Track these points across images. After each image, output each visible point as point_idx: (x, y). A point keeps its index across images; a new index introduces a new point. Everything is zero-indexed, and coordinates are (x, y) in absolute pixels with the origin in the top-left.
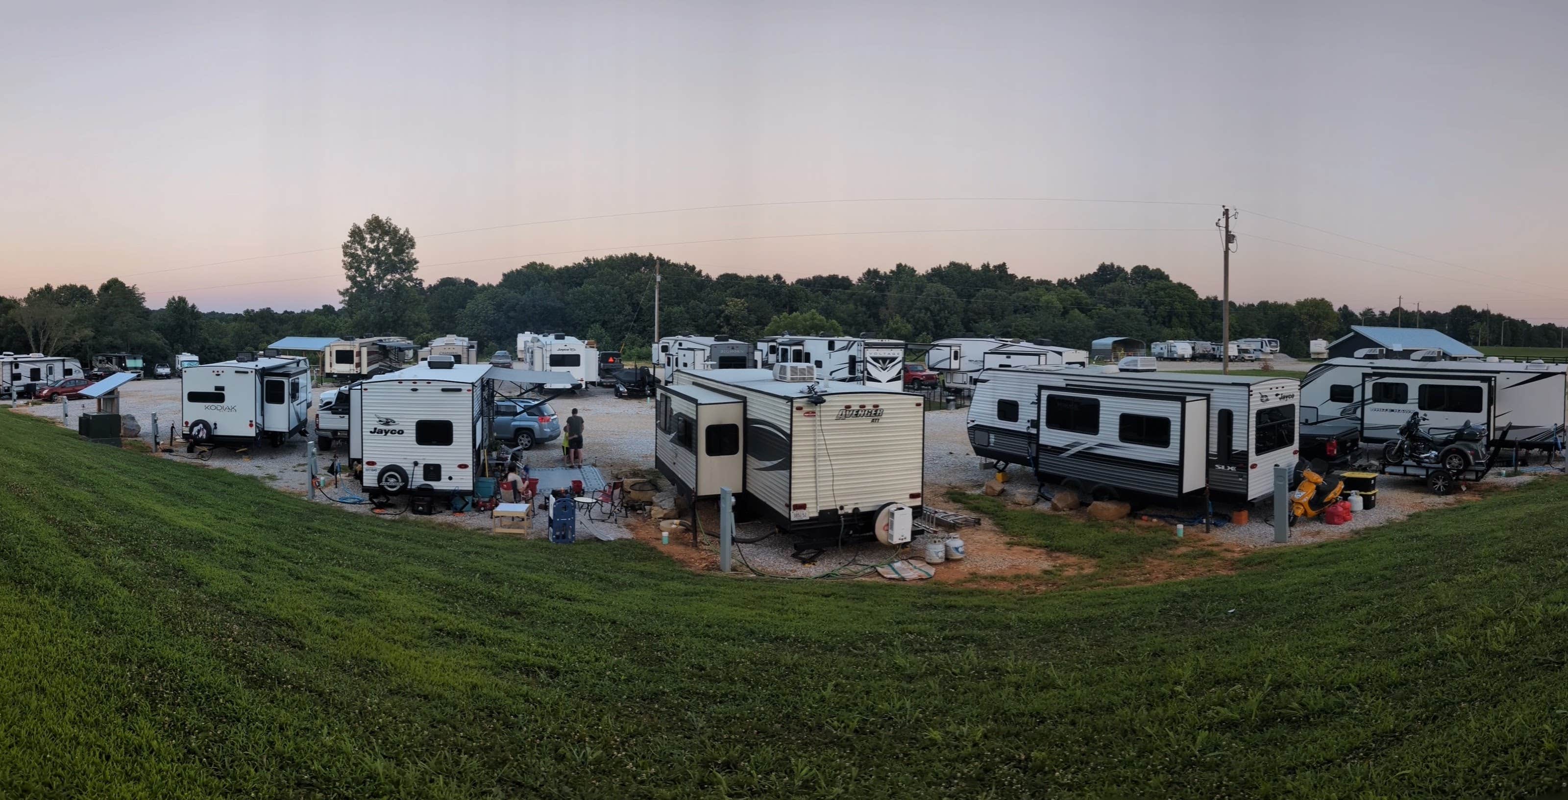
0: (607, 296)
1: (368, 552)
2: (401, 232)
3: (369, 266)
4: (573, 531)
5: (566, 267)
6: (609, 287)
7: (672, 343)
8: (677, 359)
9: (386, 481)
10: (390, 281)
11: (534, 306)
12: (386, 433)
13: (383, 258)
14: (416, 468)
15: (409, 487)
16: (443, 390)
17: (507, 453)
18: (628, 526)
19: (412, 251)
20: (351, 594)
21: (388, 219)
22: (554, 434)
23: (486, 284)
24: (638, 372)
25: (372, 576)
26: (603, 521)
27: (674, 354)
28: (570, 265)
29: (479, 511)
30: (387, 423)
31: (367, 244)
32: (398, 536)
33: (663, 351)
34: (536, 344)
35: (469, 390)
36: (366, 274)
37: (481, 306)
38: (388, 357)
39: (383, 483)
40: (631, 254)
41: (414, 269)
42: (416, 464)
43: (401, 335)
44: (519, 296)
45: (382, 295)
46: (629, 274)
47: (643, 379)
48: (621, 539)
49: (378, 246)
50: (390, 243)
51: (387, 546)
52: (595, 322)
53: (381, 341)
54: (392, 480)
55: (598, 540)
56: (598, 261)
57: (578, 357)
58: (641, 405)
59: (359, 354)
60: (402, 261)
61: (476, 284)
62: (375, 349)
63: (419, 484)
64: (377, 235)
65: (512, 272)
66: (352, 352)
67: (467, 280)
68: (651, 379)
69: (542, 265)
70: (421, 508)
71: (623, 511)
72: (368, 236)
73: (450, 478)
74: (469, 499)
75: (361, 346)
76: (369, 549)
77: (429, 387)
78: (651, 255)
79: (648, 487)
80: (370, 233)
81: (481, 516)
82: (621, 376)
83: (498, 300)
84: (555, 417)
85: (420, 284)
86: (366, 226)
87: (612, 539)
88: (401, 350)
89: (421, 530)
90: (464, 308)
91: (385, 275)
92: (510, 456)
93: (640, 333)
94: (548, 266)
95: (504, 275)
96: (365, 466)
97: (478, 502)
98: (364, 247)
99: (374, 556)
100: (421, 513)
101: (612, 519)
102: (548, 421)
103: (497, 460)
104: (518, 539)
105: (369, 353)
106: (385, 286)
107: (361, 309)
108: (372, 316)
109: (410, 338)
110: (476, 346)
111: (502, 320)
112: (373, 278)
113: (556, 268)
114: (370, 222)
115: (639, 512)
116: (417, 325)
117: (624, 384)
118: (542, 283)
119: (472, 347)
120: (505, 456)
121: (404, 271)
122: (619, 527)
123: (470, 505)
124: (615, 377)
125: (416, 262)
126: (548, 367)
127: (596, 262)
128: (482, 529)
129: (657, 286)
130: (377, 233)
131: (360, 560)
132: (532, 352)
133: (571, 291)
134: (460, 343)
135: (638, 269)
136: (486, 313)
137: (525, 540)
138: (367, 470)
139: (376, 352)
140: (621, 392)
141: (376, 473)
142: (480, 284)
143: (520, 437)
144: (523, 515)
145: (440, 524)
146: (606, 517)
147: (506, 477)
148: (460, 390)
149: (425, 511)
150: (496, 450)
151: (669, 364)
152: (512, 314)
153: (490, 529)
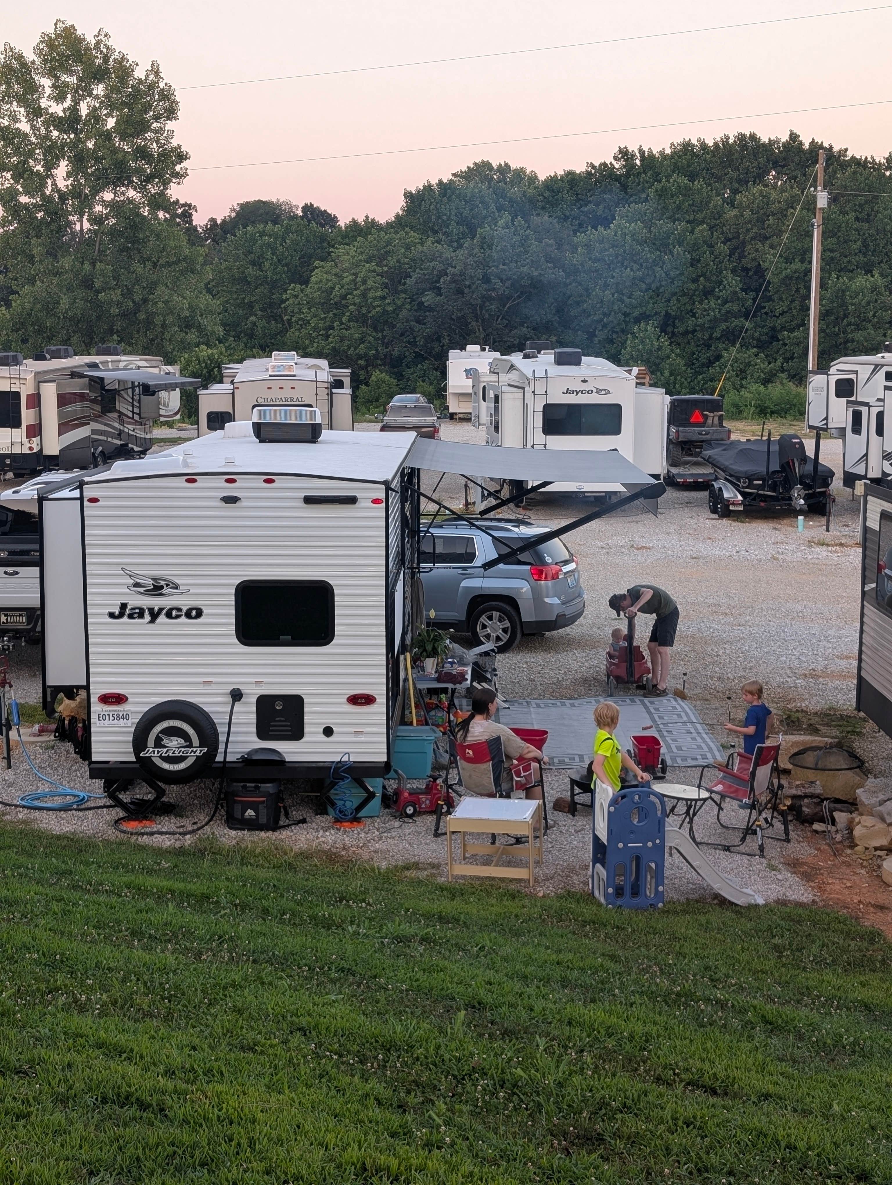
0: (677, 250)
1: (147, 957)
2: (140, 73)
3: (50, 166)
4: (659, 876)
5: (570, 174)
6: (680, 226)
7: (864, 372)
8: (880, 416)
9: (158, 743)
10: (112, 205)
11: (486, 279)
12: (154, 616)
13: (90, 145)
14: (238, 707)
15: (219, 758)
16: (309, 500)
17: (462, 663)
18: (794, 865)
19: (170, 125)
20: (143, 1106)
21: (102, 35)
22: (569, 611)
23: (361, 220)
24: (775, 448)
25: (182, 1037)
26: (727, 849)
27: (872, 401)
28: (580, 168)
29: (403, 815)
30: (157, 590)
31: (44, 103)
32: (206, 897)
33: (838, 395)
34: (505, 378)
35: (376, 501)
36: (44, 185)
37: (348, 278)
38: (113, 409)
39: (151, 752)
40: (741, 137)
41: (176, 175)
42: (236, 696)
43: (146, 351)
44: (448, 253)
45: (89, 243)
46: (735, 192)
47: (786, 467)
48: (782, 903)
49: (74, 110)
50: (110, 104)
51: (189, 934)
52: (644, 317)
53: (94, 366)
54: (174, 744)
55: (723, 902)
56: (652, 156)
57: (616, 410)
58: (779, 536)
59: (35, 401)
60: (142, 153)
61: (335, 219)
62: (77, 387)
63: (246, 749)
64: (73, 80)
65: (428, 188)
66: (17, 395)
67: (308, 209)
68: (809, 468)
69: (504, 169)
70: (250, 813)
71: (778, 825)
72: (46, 82)
73: (328, 732)
74: (375, 785)
75: (40, 379)
76: (146, 948)
77: (269, 491)
78: (794, 137)
79: (838, 760)
80: (52, 73)
81: (409, 828)
82: (727, 459)
83: (392, 261)
84: (572, 566)
85: (187, 216)
86: (39, 52)
87: (761, 901)
88: (147, 390)
89: (262, 874)
90: (306, 282)
91: (96, 191)
92: (469, 670)
93: (761, 346)
94: (520, 173)
95: (408, 195)
96: (97, 708)
97: (397, 793)
98: (35, 112)
99: (164, 970)
100: (253, 825)
101: (752, 844)
102: (555, 577)
103: (438, 680)
104: (513, 897)
105: (63, 400)
106: (97, 220)
107: (32, 281)
108: (65, 302)
109: (169, 361)
110: (347, 381)
111: (403, 314)
112: (63, 197)
113: (542, 177)
114: (50, 42)
115: (817, 826)
116: (187, 324)
117: (734, 479)
118: (506, 217)
119: (338, 384)
120: (457, 669)
121: (149, 179)
122: (773, 868)
123: (376, 802)
124: (710, 462)
125: (182, 157)
126: (538, 437)
127: (648, 160)
128: (416, 866)
129: (817, 221)
130: (71, 73)
131: (132, 985)
132: (497, 398)
133: (581, 237)
134: (310, 374)
135: (760, 177)
136: (364, 295)
137: (532, 897)
138: (102, 717)
139: (82, 397)
140: (726, 503)
141: (130, 726)
142: (343, 222)
143: (483, 619)
144: (524, 831)
145: (305, 855)
146: (735, 839)
147: (465, 725)
148: (352, 500)
149: (263, 820)
150: (434, 653)
151: (857, 428)
152: (428, 298)
153: (435, 866)
